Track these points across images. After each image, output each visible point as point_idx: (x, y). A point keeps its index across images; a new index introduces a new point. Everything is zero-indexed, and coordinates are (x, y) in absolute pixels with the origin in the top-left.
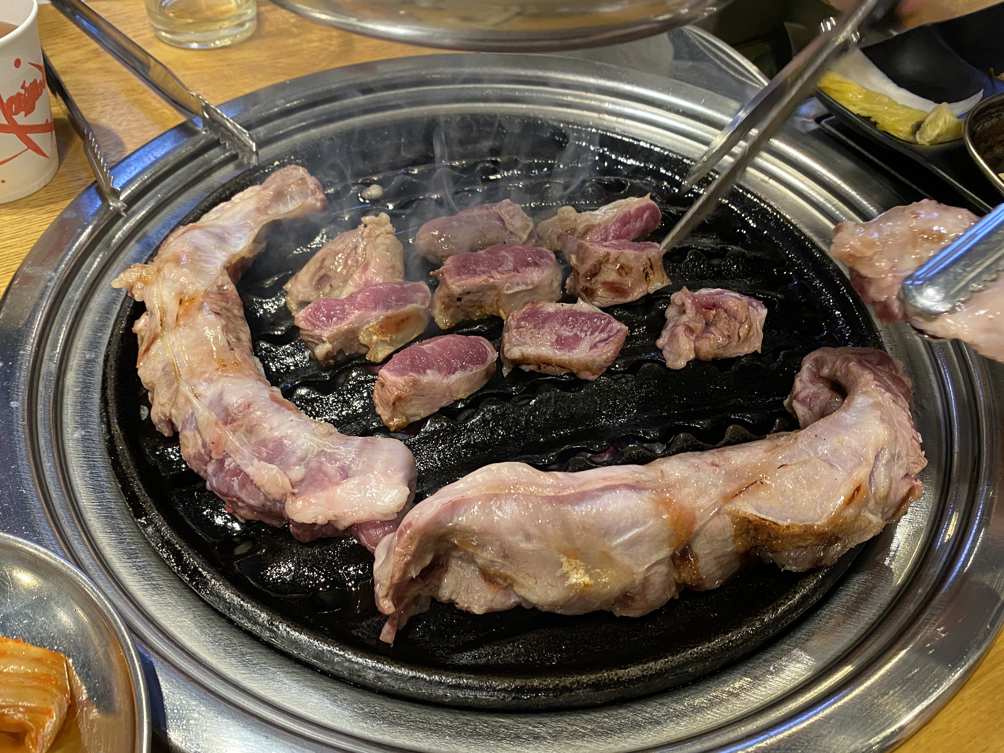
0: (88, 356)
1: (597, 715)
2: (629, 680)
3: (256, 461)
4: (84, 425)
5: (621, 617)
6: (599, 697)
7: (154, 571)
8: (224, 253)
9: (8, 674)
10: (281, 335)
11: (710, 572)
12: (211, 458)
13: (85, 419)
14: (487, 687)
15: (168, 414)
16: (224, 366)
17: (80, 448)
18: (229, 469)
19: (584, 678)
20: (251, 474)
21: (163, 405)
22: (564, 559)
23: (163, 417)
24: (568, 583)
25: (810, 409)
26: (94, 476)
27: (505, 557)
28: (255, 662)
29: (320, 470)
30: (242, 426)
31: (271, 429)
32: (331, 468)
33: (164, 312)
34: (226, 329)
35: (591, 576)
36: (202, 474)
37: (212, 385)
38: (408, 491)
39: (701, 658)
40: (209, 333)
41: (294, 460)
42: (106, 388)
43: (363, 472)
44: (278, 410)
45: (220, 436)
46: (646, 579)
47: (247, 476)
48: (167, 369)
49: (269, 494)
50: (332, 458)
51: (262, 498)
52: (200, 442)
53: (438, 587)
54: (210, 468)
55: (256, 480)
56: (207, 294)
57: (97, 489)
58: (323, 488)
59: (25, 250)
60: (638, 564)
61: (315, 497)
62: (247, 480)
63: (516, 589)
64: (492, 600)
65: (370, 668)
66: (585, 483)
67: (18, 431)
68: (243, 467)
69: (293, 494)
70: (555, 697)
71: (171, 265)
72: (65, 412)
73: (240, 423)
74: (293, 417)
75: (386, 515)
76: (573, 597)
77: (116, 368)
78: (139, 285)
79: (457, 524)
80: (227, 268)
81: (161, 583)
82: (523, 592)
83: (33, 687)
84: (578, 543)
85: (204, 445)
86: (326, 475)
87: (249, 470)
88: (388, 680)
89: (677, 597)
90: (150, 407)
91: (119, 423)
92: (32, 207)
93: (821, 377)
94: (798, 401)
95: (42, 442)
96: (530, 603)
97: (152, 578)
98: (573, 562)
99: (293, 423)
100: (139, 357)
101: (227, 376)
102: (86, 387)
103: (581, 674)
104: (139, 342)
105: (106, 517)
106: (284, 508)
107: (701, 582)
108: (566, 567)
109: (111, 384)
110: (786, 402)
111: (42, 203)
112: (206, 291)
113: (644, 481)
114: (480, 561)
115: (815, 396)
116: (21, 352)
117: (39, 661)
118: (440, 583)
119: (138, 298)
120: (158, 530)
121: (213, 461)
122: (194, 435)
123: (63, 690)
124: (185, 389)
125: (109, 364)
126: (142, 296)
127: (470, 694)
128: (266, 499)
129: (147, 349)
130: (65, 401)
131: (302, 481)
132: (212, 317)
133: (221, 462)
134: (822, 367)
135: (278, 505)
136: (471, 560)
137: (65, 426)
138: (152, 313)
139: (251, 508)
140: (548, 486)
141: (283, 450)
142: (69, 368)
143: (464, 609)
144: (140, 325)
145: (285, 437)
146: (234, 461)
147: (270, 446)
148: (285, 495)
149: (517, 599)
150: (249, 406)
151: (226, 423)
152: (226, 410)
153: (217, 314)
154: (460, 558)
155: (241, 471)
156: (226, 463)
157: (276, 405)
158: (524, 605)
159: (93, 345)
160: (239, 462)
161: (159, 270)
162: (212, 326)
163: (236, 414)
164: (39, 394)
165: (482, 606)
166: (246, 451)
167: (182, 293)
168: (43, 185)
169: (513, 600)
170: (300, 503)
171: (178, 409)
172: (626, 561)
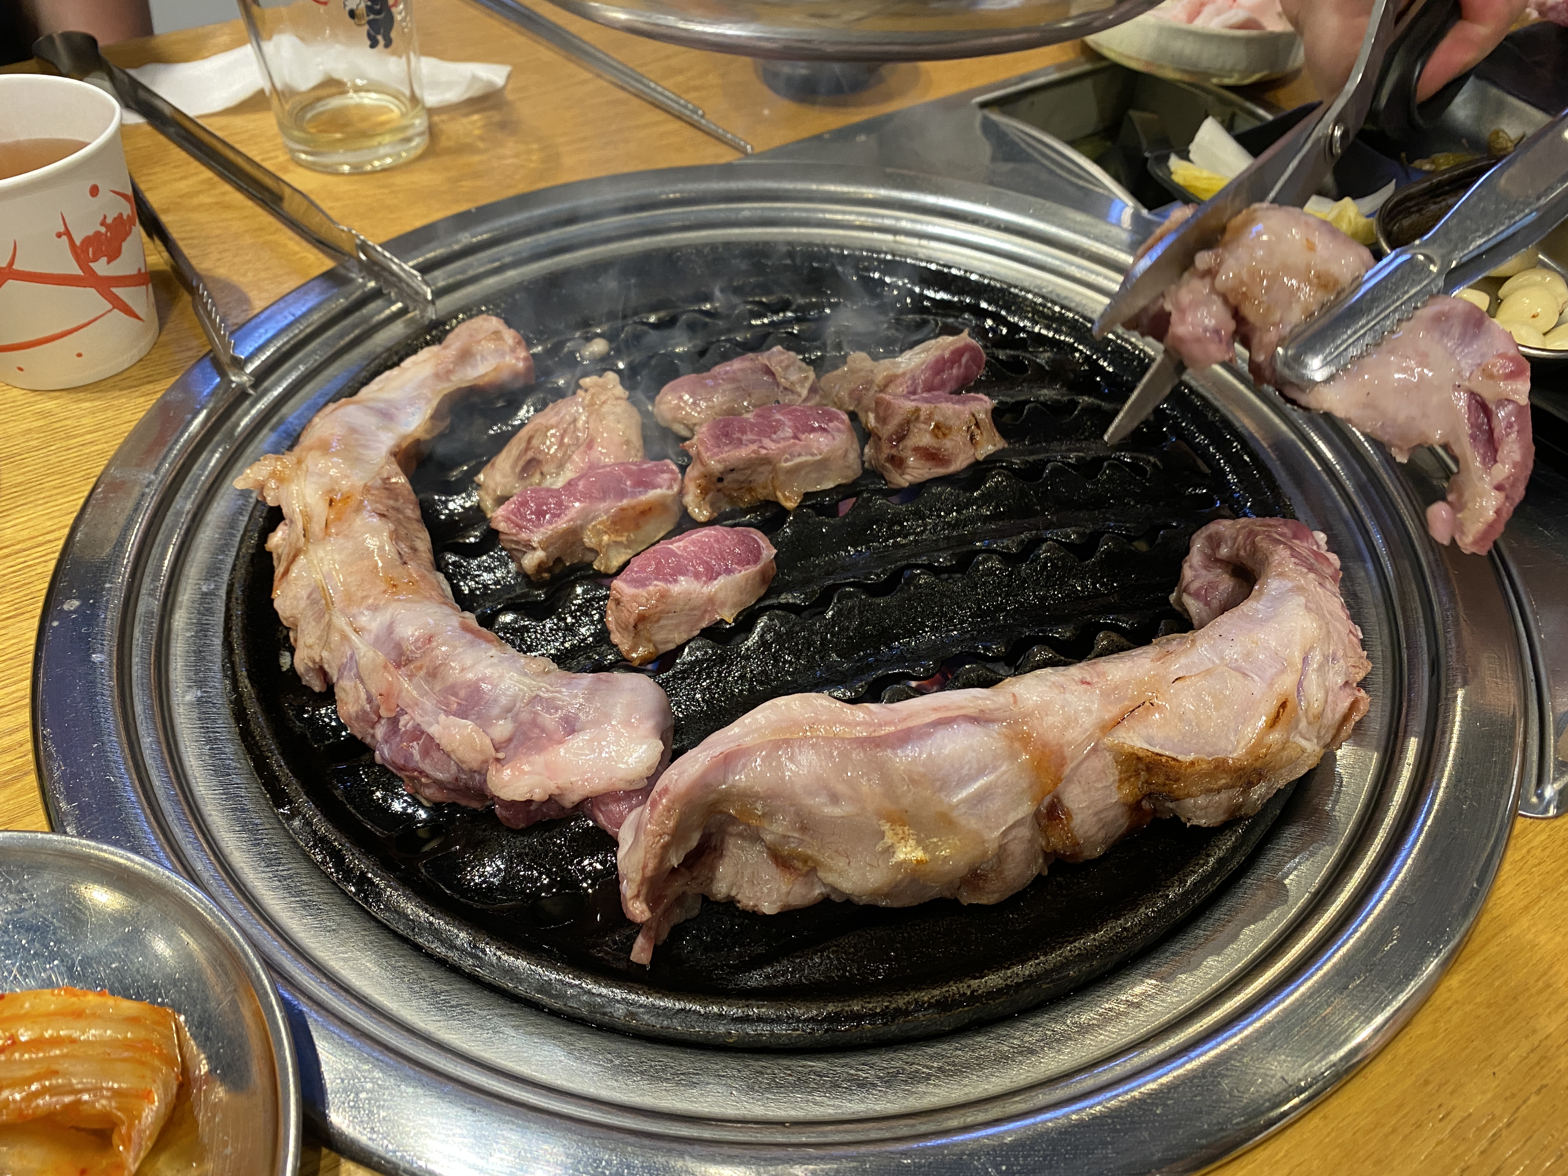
0: (204, 589)
1: (945, 1046)
2: (988, 993)
3: (442, 717)
4: (200, 683)
5: (970, 905)
6: (946, 1021)
7: (307, 881)
8: (390, 435)
9: (88, 1042)
10: (476, 543)
11: (1089, 834)
12: (380, 717)
13: (201, 674)
14: (788, 1017)
15: (317, 660)
16: (394, 586)
17: (195, 715)
18: (406, 732)
19: (924, 996)
20: (436, 736)
21: (310, 647)
22: (886, 827)
23: (311, 664)
24: (894, 860)
25: (1207, 604)
26: (215, 753)
27: (804, 829)
28: (453, 1003)
29: (534, 723)
30: (421, 668)
31: (463, 670)
32: (550, 720)
33: (307, 518)
34: (395, 536)
35: (925, 849)
36: (368, 740)
37: (377, 614)
38: (661, 747)
39: (1085, 956)
40: (372, 543)
41: (496, 711)
42: (231, 629)
43: (596, 723)
44: (471, 644)
45: (390, 684)
46: (1002, 848)
47: (431, 738)
48: (314, 596)
49: (463, 762)
50: (551, 705)
51: (453, 769)
52: (363, 696)
53: (711, 880)
54: (380, 732)
55: (444, 743)
56: (367, 489)
57: (220, 771)
58: (540, 749)
59: (112, 446)
60: (990, 828)
61: (528, 762)
62: (431, 745)
63: (820, 874)
64: (789, 893)
65: (618, 1002)
66: (910, 716)
67: (103, 695)
68: (424, 727)
69: (498, 760)
70: (885, 1024)
71: (315, 454)
72: (172, 665)
73: (418, 664)
74: (493, 652)
75: (631, 782)
76: (902, 880)
77: (243, 601)
78: (273, 484)
79: (733, 786)
80: (394, 454)
81: (315, 898)
82: (831, 878)
83: (124, 1060)
84: (906, 802)
85: (370, 700)
86: (543, 730)
87: (434, 730)
88: (646, 1017)
89: (1046, 873)
90: (292, 650)
91: (249, 677)
92: (121, 390)
93: (1217, 560)
94: (1190, 594)
95: (139, 708)
96: (843, 893)
97: (303, 893)
98: (899, 830)
99: (494, 660)
100: (276, 583)
101: (399, 600)
102: (202, 630)
103: (920, 990)
104: (275, 563)
105: (234, 810)
106: (485, 781)
107: (1077, 848)
108: (889, 840)
109: (237, 624)
110: (1172, 597)
111: (135, 383)
112: (365, 485)
113: (991, 710)
114: (768, 838)
115: (1212, 586)
116: (108, 585)
117: (133, 1021)
118: (714, 874)
119: (271, 502)
120: (308, 823)
121: (383, 722)
122: (356, 687)
123: (169, 1061)
124: (340, 622)
125: (234, 596)
126: (277, 498)
127: (765, 1029)
128: (460, 769)
129: (286, 572)
130: (172, 651)
131: (510, 740)
132: (376, 520)
133: (394, 722)
134: (1218, 546)
135: (477, 777)
136: (755, 837)
137: (172, 685)
138: (291, 522)
139: (439, 784)
140: (859, 724)
141: (481, 698)
142: (178, 605)
143: (749, 909)
144: (277, 539)
145: (483, 680)
146: (412, 718)
147: (462, 693)
148: (486, 762)
149: (823, 890)
150: (430, 639)
151: (398, 666)
152: (398, 646)
153: (382, 515)
154: (740, 835)
155: (423, 732)
156: (402, 722)
157: (469, 636)
158: (833, 897)
159: (212, 572)
160: (419, 719)
161: (299, 462)
162: (375, 532)
163: (412, 651)
164: (135, 642)
165: (774, 902)
166: (428, 704)
167: (332, 490)
168: (137, 358)
169: (817, 891)
170: (507, 773)
171: (331, 651)
172: (974, 824)
